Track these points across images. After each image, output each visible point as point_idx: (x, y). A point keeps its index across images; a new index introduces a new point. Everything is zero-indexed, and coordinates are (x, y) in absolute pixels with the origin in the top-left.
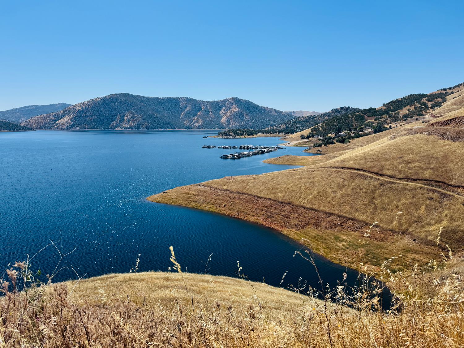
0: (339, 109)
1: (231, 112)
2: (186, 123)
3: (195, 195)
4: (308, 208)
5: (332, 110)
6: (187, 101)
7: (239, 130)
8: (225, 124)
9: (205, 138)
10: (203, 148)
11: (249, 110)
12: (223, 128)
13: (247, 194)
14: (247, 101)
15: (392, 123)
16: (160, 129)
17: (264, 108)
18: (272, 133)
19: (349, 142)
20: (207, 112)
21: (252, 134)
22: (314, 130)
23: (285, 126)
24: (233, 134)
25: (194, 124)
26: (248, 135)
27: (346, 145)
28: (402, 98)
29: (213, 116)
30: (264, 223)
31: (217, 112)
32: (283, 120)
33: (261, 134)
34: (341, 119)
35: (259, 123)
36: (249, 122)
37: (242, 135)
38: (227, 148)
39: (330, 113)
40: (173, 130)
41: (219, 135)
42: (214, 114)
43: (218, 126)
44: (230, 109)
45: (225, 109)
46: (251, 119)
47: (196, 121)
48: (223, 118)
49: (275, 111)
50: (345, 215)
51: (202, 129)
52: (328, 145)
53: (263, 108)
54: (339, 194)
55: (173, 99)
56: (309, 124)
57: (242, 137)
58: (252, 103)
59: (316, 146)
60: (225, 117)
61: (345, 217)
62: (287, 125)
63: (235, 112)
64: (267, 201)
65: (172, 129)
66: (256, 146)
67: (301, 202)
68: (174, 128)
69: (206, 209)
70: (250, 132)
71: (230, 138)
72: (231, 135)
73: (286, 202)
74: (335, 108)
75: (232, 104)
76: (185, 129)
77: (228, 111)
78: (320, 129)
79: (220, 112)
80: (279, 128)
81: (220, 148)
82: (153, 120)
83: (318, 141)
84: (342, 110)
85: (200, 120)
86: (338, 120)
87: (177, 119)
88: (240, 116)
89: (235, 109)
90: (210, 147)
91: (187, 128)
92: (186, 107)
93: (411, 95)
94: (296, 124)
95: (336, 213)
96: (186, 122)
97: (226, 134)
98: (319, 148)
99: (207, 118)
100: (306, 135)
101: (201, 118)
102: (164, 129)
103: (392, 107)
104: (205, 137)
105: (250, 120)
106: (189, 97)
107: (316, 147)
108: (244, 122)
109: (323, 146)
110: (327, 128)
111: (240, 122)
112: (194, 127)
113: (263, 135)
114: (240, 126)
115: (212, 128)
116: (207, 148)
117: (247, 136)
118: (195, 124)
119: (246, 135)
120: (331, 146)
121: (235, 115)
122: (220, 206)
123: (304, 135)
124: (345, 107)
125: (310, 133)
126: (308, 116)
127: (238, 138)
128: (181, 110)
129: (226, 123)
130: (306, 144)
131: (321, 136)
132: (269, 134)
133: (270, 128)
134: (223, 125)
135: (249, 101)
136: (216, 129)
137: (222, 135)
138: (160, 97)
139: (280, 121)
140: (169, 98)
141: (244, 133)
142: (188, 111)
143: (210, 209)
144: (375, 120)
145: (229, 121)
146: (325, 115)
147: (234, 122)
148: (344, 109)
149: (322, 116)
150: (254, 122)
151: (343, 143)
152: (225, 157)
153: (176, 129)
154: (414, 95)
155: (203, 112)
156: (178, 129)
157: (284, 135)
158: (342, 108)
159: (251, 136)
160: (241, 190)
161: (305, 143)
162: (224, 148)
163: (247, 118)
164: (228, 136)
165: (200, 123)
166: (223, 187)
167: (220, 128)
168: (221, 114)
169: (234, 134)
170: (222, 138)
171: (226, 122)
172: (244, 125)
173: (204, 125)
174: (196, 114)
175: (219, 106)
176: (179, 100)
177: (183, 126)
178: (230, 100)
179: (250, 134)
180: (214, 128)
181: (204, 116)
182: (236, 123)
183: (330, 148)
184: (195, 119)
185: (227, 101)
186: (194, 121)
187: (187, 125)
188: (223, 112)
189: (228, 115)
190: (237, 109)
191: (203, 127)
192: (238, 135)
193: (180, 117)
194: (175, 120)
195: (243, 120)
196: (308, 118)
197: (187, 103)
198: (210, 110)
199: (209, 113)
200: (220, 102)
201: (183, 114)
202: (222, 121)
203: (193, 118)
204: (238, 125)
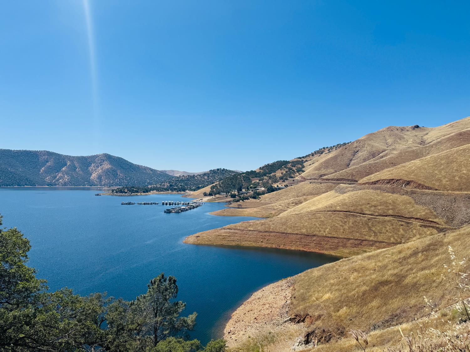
0: (216, 170)
1: (102, 169)
2: (48, 179)
4: (330, 237)
5: (210, 171)
6: (48, 155)
7: (133, 187)
8: (96, 181)
10: (122, 204)
11: (122, 167)
14: (120, 158)
15: (273, 183)
16: (15, 185)
17: (138, 165)
19: (260, 198)
20: (73, 168)
21: (147, 192)
22: (214, 188)
23: (169, 185)
24: (129, 192)
25: (58, 180)
26: (144, 192)
28: (272, 163)
29: (81, 173)
31: (85, 168)
35: (135, 181)
37: (137, 192)
39: (208, 173)
40: (33, 186)
42: (82, 170)
43: (88, 183)
44: (101, 165)
45: (95, 165)
46: (125, 177)
48: (93, 175)
49: (150, 170)
52: (244, 200)
55: (30, 152)
57: (138, 194)
58: (125, 160)
59: (235, 202)
60: (96, 174)
61: (359, 240)
62: (171, 183)
63: (107, 169)
64: (296, 235)
65: (31, 185)
67: (322, 233)
68: (34, 184)
69: (247, 245)
72: (126, 192)
73: (311, 235)
74: (213, 169)
75: (104, 161)
76: (47, 186)
77: (99, 168)
78: (219, 187)
79: (89, 168)
81: (141, 204)
82: (5, 175)
84: (218, 172)
85: (66, 176)
87: (36, 175)
88: (114, 173)
89: (107, 166)
90: (129, 204)
91: (50, 184)
92: (47, 162)
93: (278, 161)
94: (179, 182)
96: (47, 178)
97: (121, 191)
99: (74, 174)
100: (208, 192)
101: (67, 174)
102: (21, 186)
103: (267, 170)
104: (98, 195)
105: (124, 177)
106: (50, 151)
108: (118, 180)
109: (241, 201)
111: (113, 179)
112: (58, 184)
113: (157, 192)
115: (81, 185)
116: (126, 204)
117: (143, 194)
118: (60, 180)
120: (248, 201)
121: (107, 173)
122: (258, 242)
123: (205, 193)
124: (221, 169)
125: (211, 191)
128: (40, 165)
129: (98, 180)
130: (216, 200)
131: (226, 193)
132: (162, 191)
133: (152, 186)
134: (93, 182)
135: (122, 158)
138: (13, 149)
140: (26, 151)
141: (139, 190)
142: (50, 166)
143: (251, 245)
144: (260, 181)
145: (101, 178)
146: (204, 175)
147: (106, 179)
149: (202, 176)
150: (130, 180)
151: (256, 199)
152: (168, 212)
153: (37, 186)
154: (280, 161)
155: (68, 168)
156: (40, 186)
157: (177, 193)
159: (147, 193)
162: (145, 204)
163: (121, 175)
164: (124, 194)
165: (67, 180)
168: (90, 170)
170: (117, 195)
172: (118, 182)
173: (71, 182)
174: (60, 170)
175: (88, 161)
176: (37, 153)
177: (44, 182)
178: (100, 157)
179: (146, 191)
180: (83, 186)
181: (70, 172)
182: (108, 180)
183: (248, 203)
184: (60, 175)
185: (97, 157)
186: (57, 178)
187: (49, 181)
188: (93, 169)
189: (100, 172)
190: (110, 166)
191: (70, 184)
192: (134, 193)
193: (40, 173)
194: (33, 175)
195: (116, 177)
196: (189, 177)
197: (48, 157)
198: (77, 166)
199: (76, 169)
200: (89, 158)
201: (43, 169)
202: (92, 178)
203: (57, 174)
204: (112, 182)
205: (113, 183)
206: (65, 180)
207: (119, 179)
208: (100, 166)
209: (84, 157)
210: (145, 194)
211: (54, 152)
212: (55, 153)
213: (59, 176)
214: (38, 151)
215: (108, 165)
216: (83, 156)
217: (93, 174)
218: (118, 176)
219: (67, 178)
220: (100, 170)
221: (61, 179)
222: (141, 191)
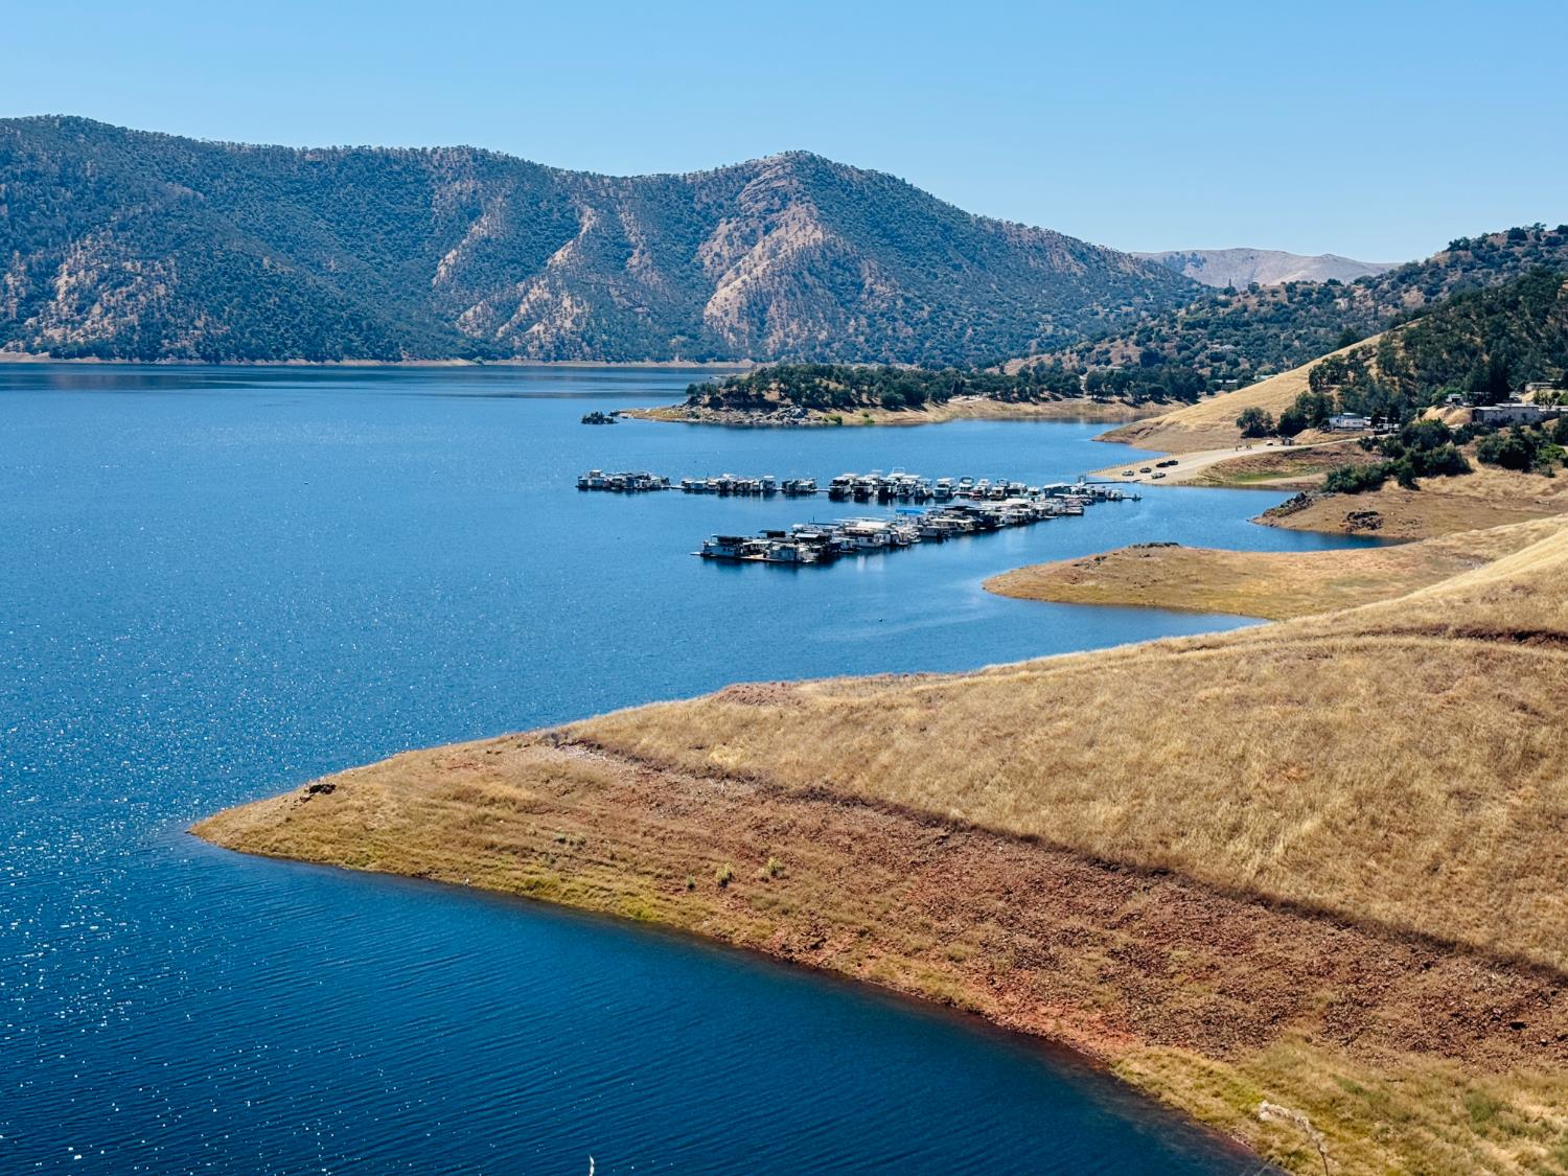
0: (1501, 243)
1: (774, 254)
2: (471, 319)
3: (529, 808)
4: (1287, 906)
5: (1454, 246)
6: (480, 176)
7: (827, 373)
8: (732, 329)
9: (595, 422)
10: (583, 487)
11: (893, 239)
12: (721, 359)
13: (879, 804)
14: (882, 178)
16: (293, 356)
17: (998, 225)
18: (1046, 394)
19: (1566, 462)
20: (613, 252)
21: (915, 401)
22: (1333, 380)
23: (1135, 353)
25: (522, 327)
26: (890, 404)
27: (1545, 484)
29: (653, 278)
30: (991, 1006)
31: (681, 248)
32: (1125, 309)
33: (976, 399)
34: (1514, 305)
35: (963, 328)
36: (895, 319)
37: (846, 402)
38: (743, 491)
39: (1436, 265)
40: (384, 364)
41: (693, 402)
42: (660, 263)
43: (684, 345)
44: (767, 231)
45: (736, 229)
46: (907, 300)
47: (541, 311)
48: (722, 293)
49: (1071, 252)
50: (1535, 953)
51: (578, 363)
52: (1422, 481)
53: (989, 227)
54: (1496, 815)
55: (387, 158)
56: (1299, 337)
57: (846, 417)
58: (918, 192)
59: (1341, 489)
60: (738, 283)
61: (1539, 969)
63: (803, 254)
64: (1016, 851)
65: (375, 357)
66: (943, 481)
67: (1243, 860)
68: (388, 352)
69: (597, 902)
70: (905, 389)
71: (769, 426)
72: (773, 406)
73: (1141, 861)
74: (1474, 235)
75: (786, 200)
76: (461, 362)
77: (758, 248)
78: (1373, 372)
79: (703, 249)
80: (1098, 363)
81: (699, 490)
82: (246, 298)
83: (1358, 450)
84: (1517, 250)
85: (567, 303)
86: (1490, 311)
87: (413, 293)
88: (839, 280)
89: (801, 232)
90: (627, 487)
91: (480, 351)
92: (475, 215)
94: (1212, 336)
95: (1479, 937)
96: (470, 313)
97: (742, 398)
98: (1365, 501)
99: (612, 290)
100: (1276, 413)
101: (574, 285)
102: (323, 359)
104: (597, 419)
105: (900, 302)
106: (492, 150)
107: (1340, 495)
108: (864, 321)
109: (1392, 484)
110: (1417, 367)
111: (832, 321)
112: (523, 351)
113: (992, 407)
114: (836, 346)
115: (648, 354)
116: (608, 487)
117: (880, 416)
118: (535, 328)
119: (874, 406)
120: (1446, 489)
121: (798, 274)
122: (691, 887)
123: (1260, 412)
124: (1538, 229)
125: (1303, 401)
126: (1291, 288)
127: (818, 427)
128: (437, 232)
129: (744, 326)
130: (1275, 474)
131: (1374, 422)
132: (1026, 400)
133: (1033, 362)
134: (718, 337)
135: (893, 179)
136: (676, 363)
137: (715, 404)
138: (297, 146)
139: (1101, 315)
140: (358, 155)
141: (860, 393)
142: (488, 241)
143: (624, 907)
145: (765, 310)
146: (1402, 279)
147: (792, 317)
148: (1532, 239)
149: (1385, 286)
150: (931, 320)
151: (1527, 469)
152: (730, 554)
153: (403, 363)
155: (586, 249)
156: (419, 363)
157: (1132, 411)
158: (1517, 235)
159: (909, 414)
160: (835, 776)
161: (1268, 462)
162: (724, 490)
163: (881, 290)
164: (756, 414)
165: (568, 324)
166: (716, 757)
167: (702, 360)
168: (707, 262)
169: (796, 399)
170: (716, 425)
171: (740, 318)
172: (862, 338)
173: (592, 337)
174: (542, 262)
175: (698, 207)
176: (424, 165)
177: (451, 338)
178: (767, 175)
179: (900, 397)
180: (658, 360)
181: (594, 278)
182: (806, 322)
183: (1441, 501)
184: (536, 293)
185: (749, 180)
186: (523, 311)
187: (478, 334)
188: (725, 253)
189: (758, 272)
190: (819, 235)
191: (587, 349)
192: (821, 407)
193: (434, 281)
194: (399, 297)
195: (854, 306)
196: (1290, 300)
197: (480, 185)
198: (633, 239)
199: (630, 254)
200: (703, 186)
201: (452, 262)
202: (715, 313)
203: (521, 286)
204: (823, 336)
205: (828, 345)
206: (558, 323)
207: (869, 317)
208: (765, 233)
209: (676, 177)
210: (891, 416)
211: (512, 154)
212: (516, 161)
213: (532, 297)
214: (429, 149)
215: (810, 228)
216: (672, 172)
217: (720, 284)
218: (864, 296)
219: (570, 312)
220: (758, 263)
221: (539, 319)
222: (870, 393)
